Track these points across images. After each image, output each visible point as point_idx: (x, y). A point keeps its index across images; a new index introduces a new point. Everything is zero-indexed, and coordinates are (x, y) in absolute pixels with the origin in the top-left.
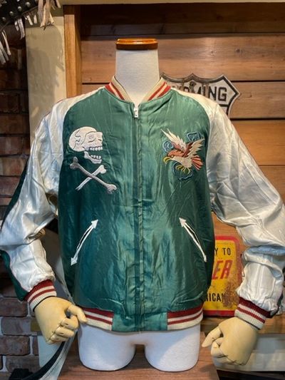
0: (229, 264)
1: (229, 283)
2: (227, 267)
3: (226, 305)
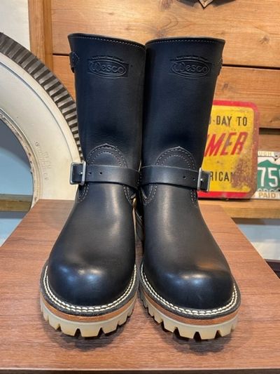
0: (243, 136)
1: (241, 160)
2: (241, 141)
3: (235, 185)
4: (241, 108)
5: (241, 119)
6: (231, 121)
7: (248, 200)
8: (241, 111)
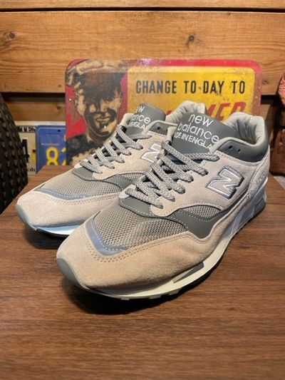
0: (239, 108)
4: (237, 69)
5: (236, 84)
6: (223, 87)
8: (237, 73)
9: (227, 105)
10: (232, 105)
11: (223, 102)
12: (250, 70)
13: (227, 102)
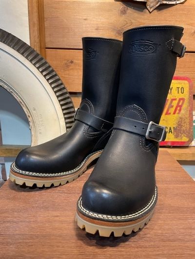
0: (181, 101)
1: (181, 118)
2: (180, 104)
3: (177, 137)
4: (179, 81)
5: (179, 89)
6: (172, 90)
7: (187, 147)
9: (175, 99)
10: (178, 100)
11: (172, 98)
12: (186, 82)
13: (174, 98)
